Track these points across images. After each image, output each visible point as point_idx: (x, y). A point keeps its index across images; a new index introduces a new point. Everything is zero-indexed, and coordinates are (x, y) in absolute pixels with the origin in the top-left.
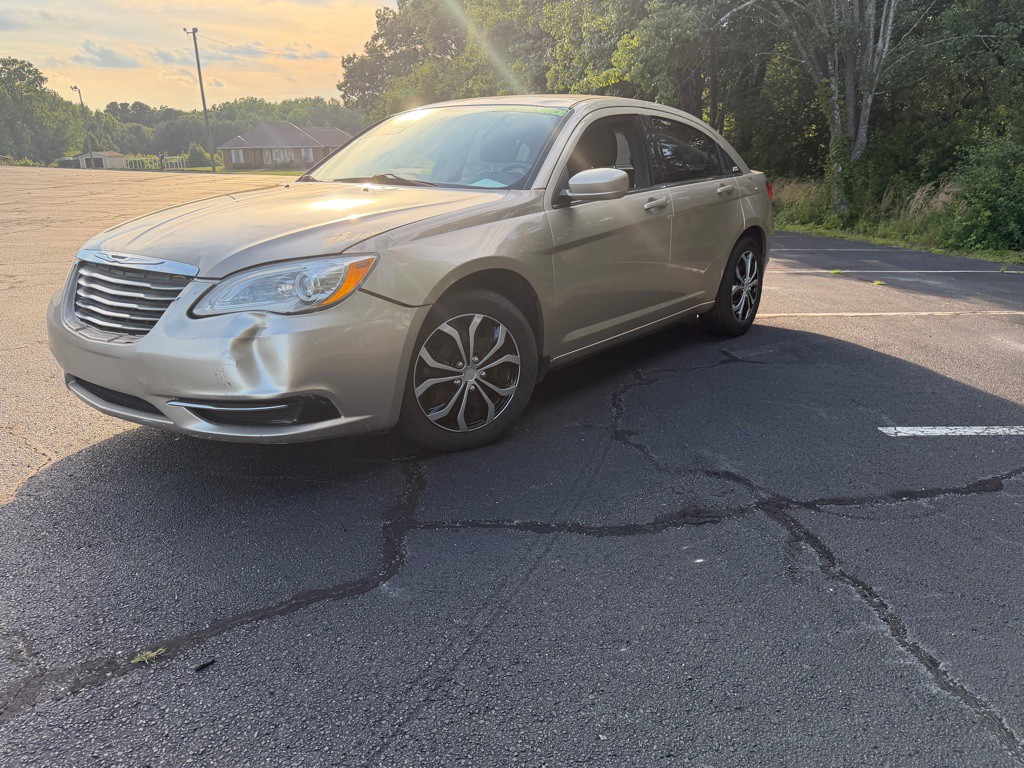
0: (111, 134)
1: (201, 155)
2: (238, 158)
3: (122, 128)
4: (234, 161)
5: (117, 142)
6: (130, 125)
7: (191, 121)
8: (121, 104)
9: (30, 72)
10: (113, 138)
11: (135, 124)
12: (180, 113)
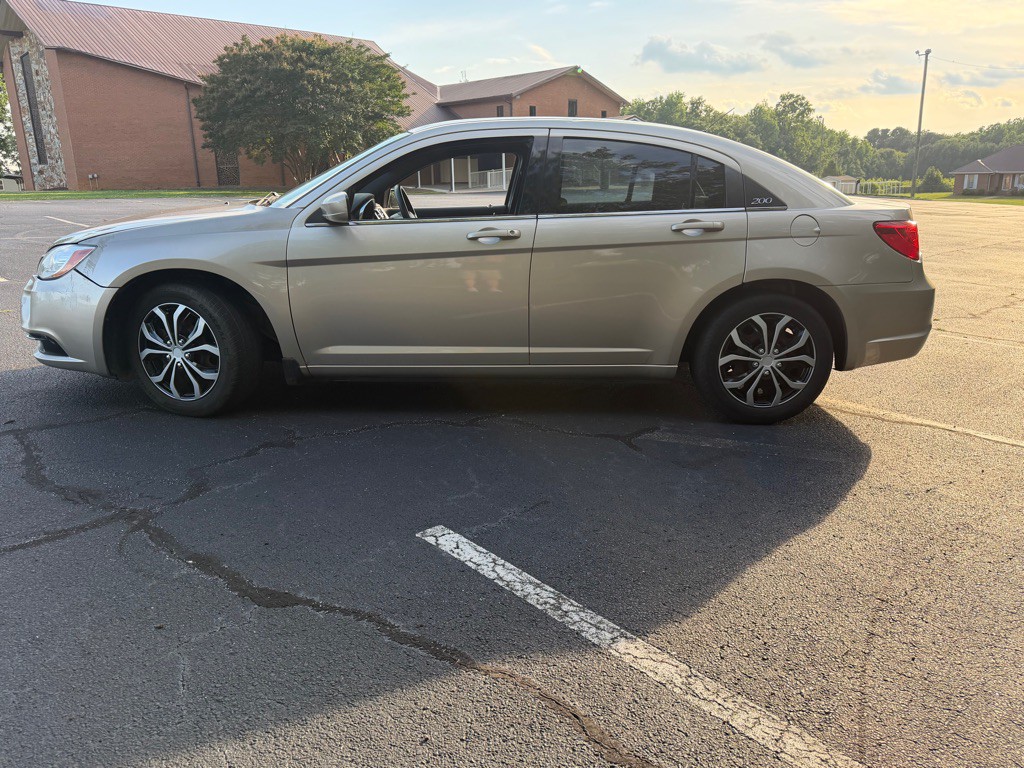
0: (861, 159)
1: (937, 180)
2: (970, 183)
3: (874, 152)
4: (965, 187)
5: (866, 166)
6: (883, 150)
7: (948, 145)
8: (883, 131)
9: (801, 105)
10: (862, 164)
11: (888, 149)
12: (939, 137)
